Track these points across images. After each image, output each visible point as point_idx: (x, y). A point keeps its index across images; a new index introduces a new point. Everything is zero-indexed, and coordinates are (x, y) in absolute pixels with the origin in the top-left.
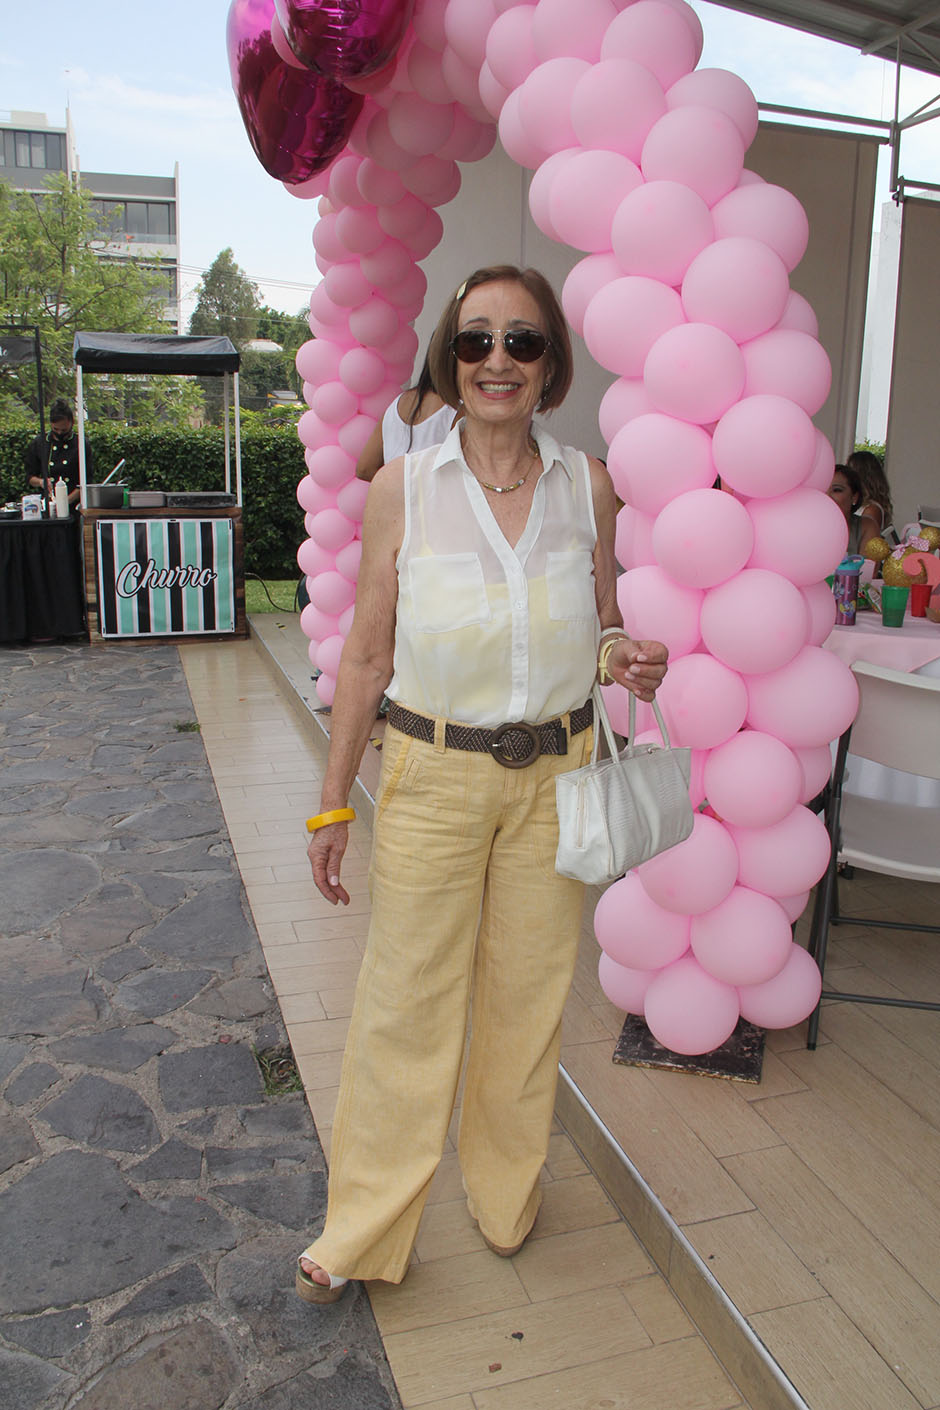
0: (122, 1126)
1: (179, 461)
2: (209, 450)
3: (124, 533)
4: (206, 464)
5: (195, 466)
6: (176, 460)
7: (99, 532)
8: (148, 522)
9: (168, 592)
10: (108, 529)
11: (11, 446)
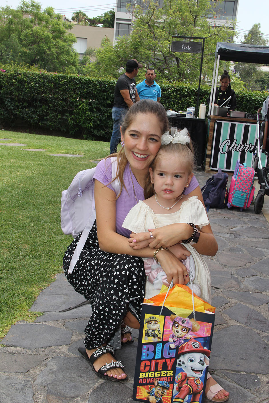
0: (257, 322)
1: (243, 105)
2: (258, 101)
3: (226, 126)
4: (255, 107)
5: (250, 107)
6: (243, 104)
7: (216, 125)
8: (237, 123)
9: (240, 153)
10: (220, 125)
11: (176, 93)
